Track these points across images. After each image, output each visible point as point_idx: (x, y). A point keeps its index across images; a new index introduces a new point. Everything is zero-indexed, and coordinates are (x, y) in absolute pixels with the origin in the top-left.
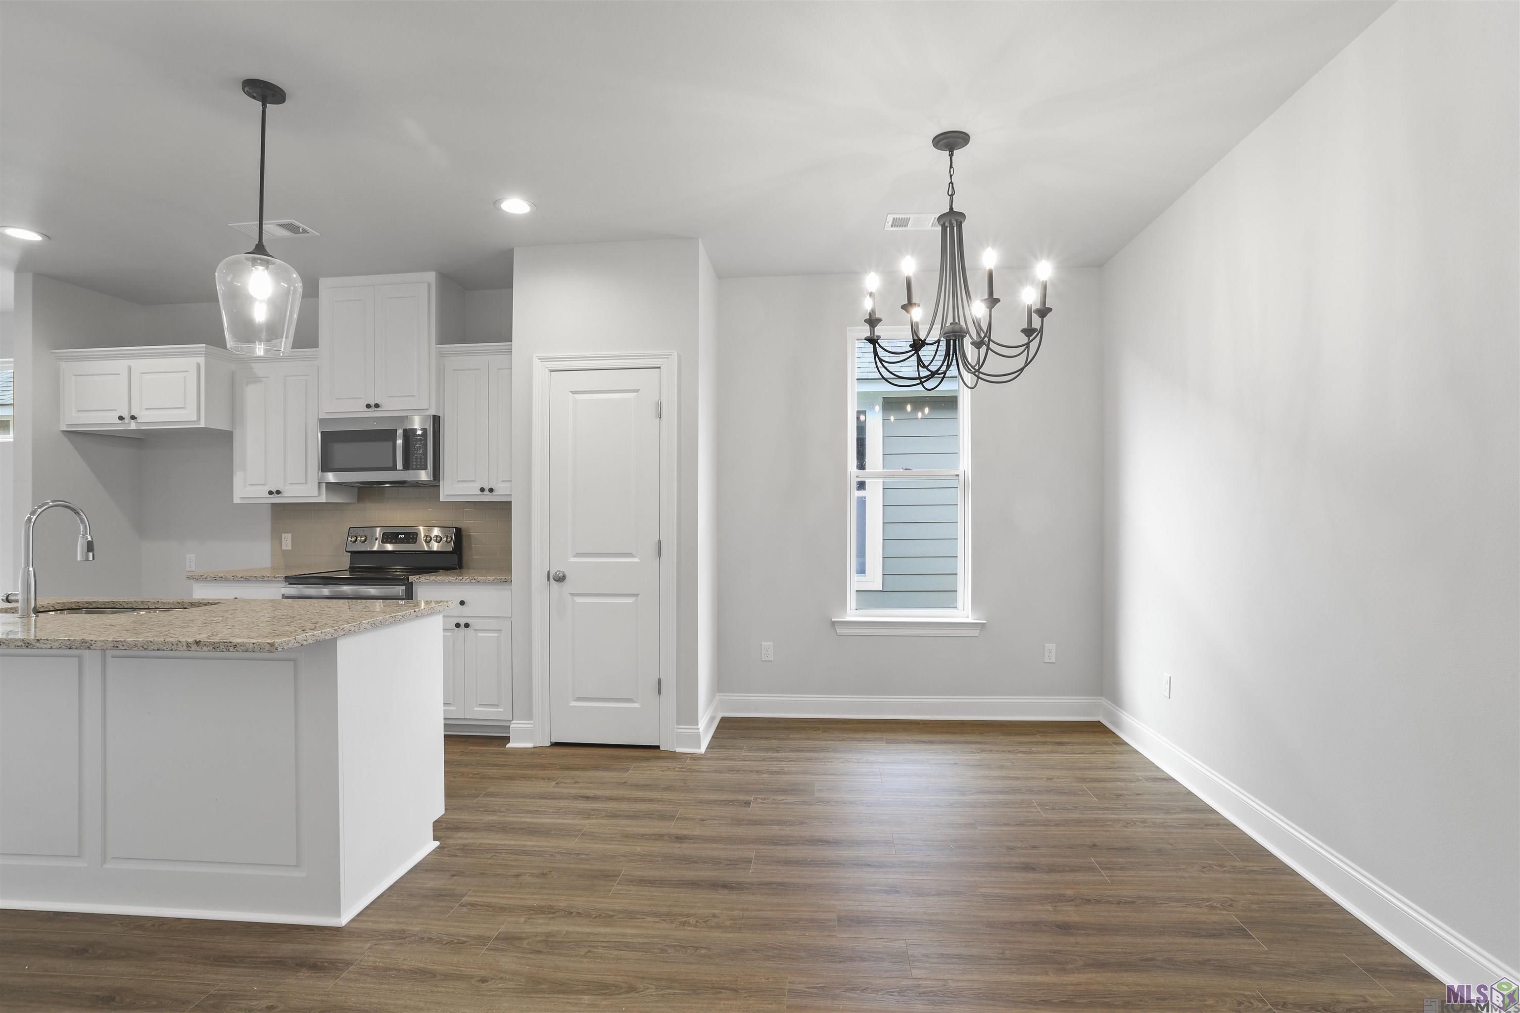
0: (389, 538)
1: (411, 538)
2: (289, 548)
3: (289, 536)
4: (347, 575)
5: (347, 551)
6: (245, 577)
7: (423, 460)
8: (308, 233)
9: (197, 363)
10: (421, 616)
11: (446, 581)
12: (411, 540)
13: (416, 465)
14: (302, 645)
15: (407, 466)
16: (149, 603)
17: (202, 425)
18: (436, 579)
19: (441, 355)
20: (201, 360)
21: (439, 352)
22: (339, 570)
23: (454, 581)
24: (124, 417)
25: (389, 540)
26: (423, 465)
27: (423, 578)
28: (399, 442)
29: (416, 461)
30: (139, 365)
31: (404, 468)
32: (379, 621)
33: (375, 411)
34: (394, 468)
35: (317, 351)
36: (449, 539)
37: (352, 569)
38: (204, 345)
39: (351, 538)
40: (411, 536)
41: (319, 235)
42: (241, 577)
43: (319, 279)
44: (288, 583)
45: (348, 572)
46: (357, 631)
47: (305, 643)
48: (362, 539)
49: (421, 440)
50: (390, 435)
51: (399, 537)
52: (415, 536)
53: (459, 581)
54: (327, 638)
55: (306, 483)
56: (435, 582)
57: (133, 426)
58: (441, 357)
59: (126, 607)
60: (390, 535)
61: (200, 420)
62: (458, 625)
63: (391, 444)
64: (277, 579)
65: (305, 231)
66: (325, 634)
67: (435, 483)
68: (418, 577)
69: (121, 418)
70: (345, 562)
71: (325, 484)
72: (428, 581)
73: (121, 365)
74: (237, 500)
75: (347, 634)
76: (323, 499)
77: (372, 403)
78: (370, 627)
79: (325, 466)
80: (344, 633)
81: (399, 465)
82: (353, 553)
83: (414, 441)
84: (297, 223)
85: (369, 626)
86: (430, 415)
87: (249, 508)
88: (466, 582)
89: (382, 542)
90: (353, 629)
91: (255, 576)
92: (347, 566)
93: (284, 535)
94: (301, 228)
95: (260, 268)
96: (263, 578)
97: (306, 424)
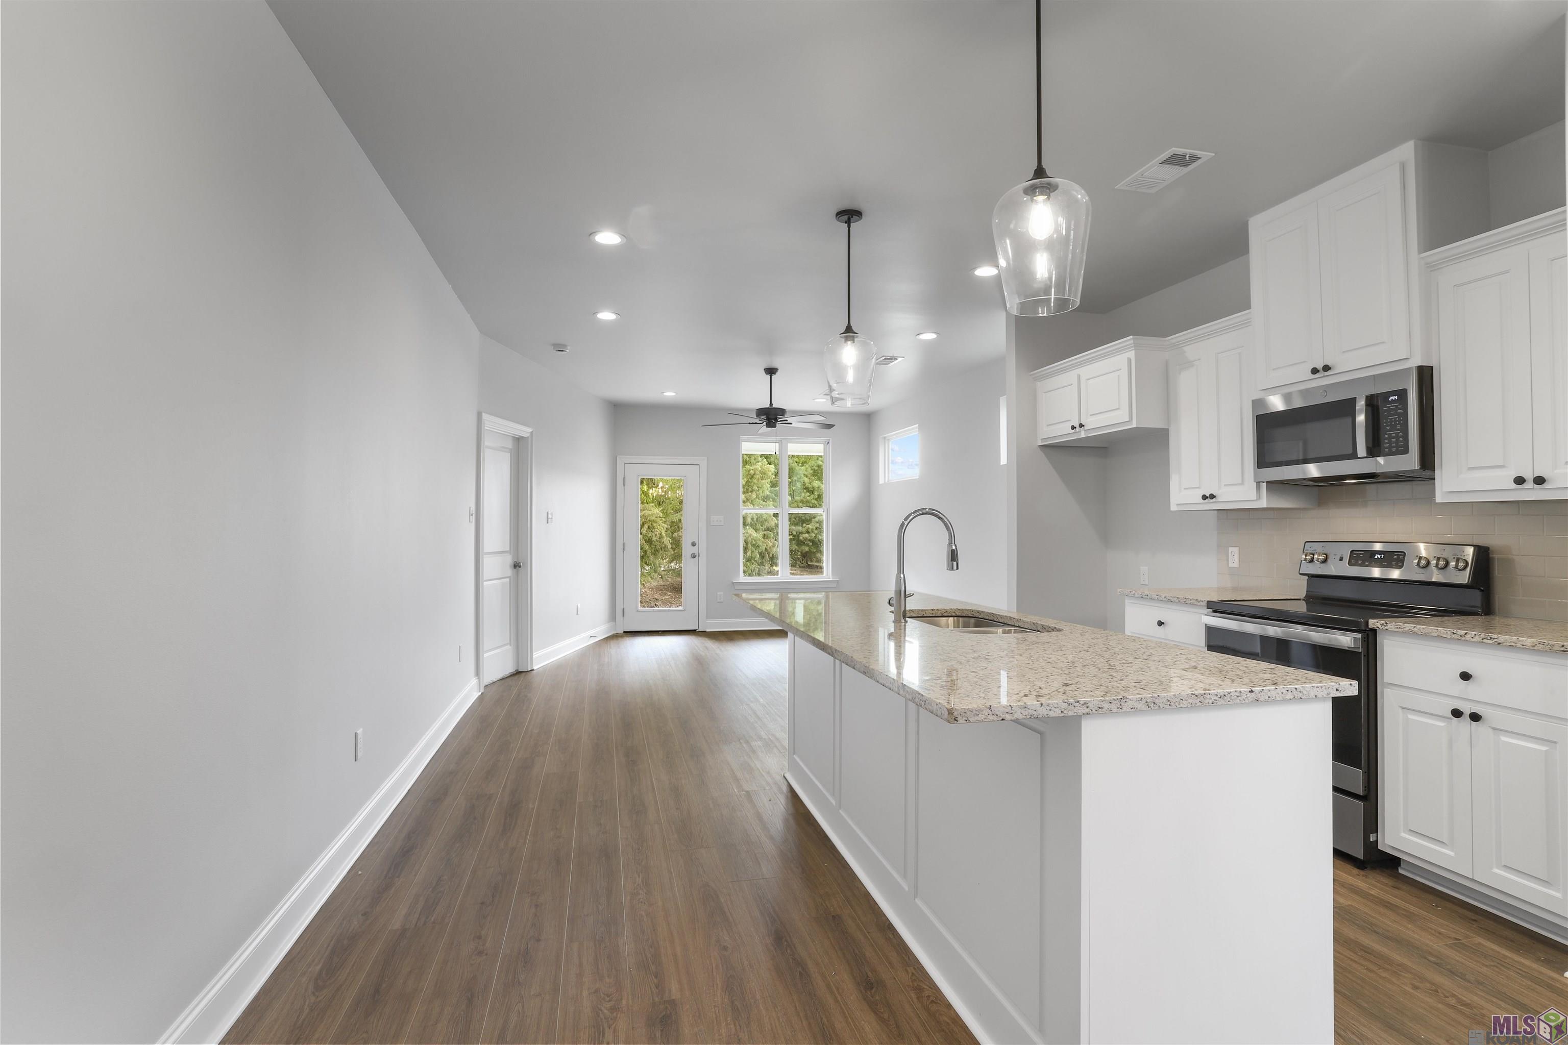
0: (1361, 558)
1: (1395, 560)
2: (1236, 565)
3: (1236, 550)
4: (1301, 608)
5: (1301, 574)
6: (1168, 598)
7: (1401, 439)
8: (1200, 158)
9: (1128, 358)
10: (1266, 701)
11: (1432, 634)
12: (1394, 563)
13: (1390, 448)
14: (1003, 720)
15: (1374, 450)
16: (1014, 620)
17: (1134, 425)
18: (1415, 630)
19: (1431, 268)
20: (1131, 354)
21: (1427, 264)
22: (1293, 598)
23: (1449, 637)
24: (1075, 426)
25: (1360, 562)
26: (1401, 446)
27: (1392, 625)
28: (1361, 418)
29: (1390, 442)
30: (1085, 371)
31: (1368, 453)
32: (1165, 701)
33: (1324, 376)
34: (1354, 455)
35: (1250, 313)
36: (1461, 565)
37: (1310, 599)
38: (1131, 337)
39: (1306, 555)
40: (1395, 557)
41: (1214, 154)
42: (1165, 598)
43: (1248, 220)
44: (1211, 610)
45: (1304, 603)
46: (1115, 710)
47: (1008, 717)
48: (1320, 557)
49: (1397, 408)
50: (1346, 408)
51: (1376, 557)
52: (1401, 557)
53: (1459, 637)
54: (1052, 714)
55: (1242, 484)
56: (1411, 634)
57: (1083, 435)
58: (1431, 271)
59: (1000, 621)
60: (1361, 554)
61: (1132, 420)
62: (1457, 713)
63: (1349, 420)
64: (1198, 604)
65: (1194, 158)
66: (1048, 708)
67: (1427, 473)
68: (1383, 622)
69: (1073, 428)
70: (1300, 588)
71: (1265, 483)
72: (1400, 630)
73: (1071, 376)
74: (1173, 508)
75: (1093, 714)
76: (1263, 503)
77: (1319, 366)
78: (1145, 708)
79: (1263, 461)
80: (1088, 710)
81: (1361, 450)
82: (1313, 577)
83: (1386, 411)
84: (1180, 151)
85: (1141, 706)
86: (1412, 367)
87: (1187, 516)
88: (1473, 642)
89: (1348, 564)
90: (1106, 706)
91: (1178, 598)
92: (1303, 594)
93: (1231, 549)
94: (1188, 156)
95: (1041, 198)
96: (1185, 600)
97: (1241, 409)
